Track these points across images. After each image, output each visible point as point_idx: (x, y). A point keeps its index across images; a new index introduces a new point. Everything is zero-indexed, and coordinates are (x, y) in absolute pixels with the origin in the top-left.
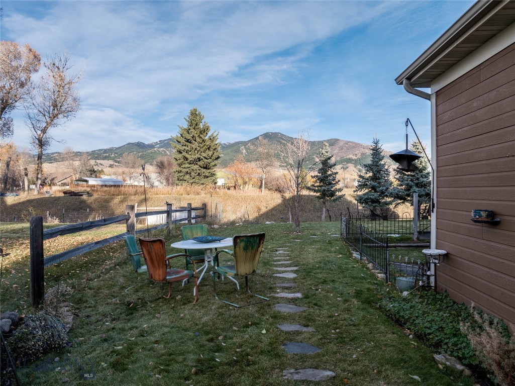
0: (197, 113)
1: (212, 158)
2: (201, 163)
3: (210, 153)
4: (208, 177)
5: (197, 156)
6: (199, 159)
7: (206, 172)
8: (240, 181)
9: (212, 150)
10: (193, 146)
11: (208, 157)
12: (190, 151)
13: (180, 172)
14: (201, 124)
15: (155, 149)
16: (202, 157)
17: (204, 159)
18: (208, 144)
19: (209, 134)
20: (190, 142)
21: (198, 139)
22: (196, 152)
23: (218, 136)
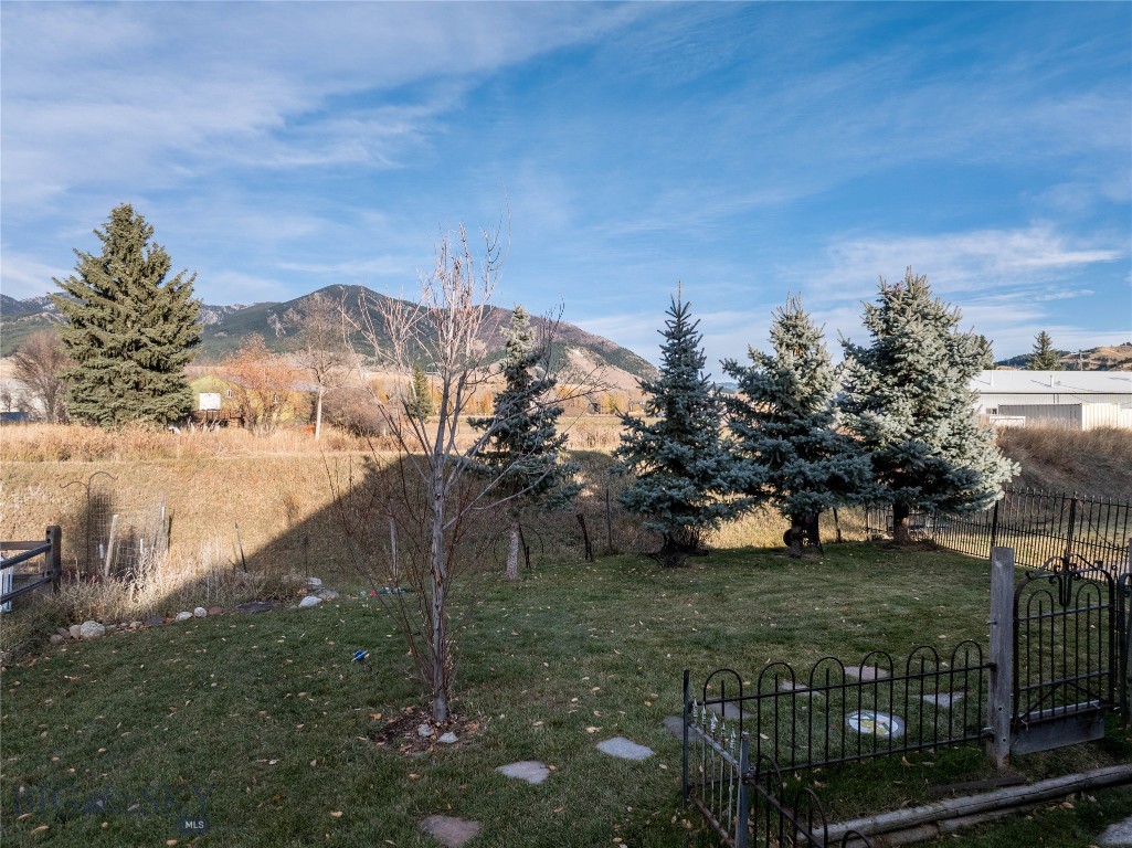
0: (133, 218)
1: (177, 342)
2: (142, 355)
3: (170, 328)
4: (163, 393)
5: (132, 335)
6: (137, 345)
7: (159, 380)
8: (255, 403)
9: (175, 320)
10: (121, 308)
11: (163, 340)
12: (111, 322)
13: (79, 378)
14: (144, 250)
15: (44, 315)
16: (144, 339)
17: (150, 344)
18: (162, 302)
19: (169, 277)
20: (113, 298)
21: (133, 290)
22: (129, 324)
23: (194, 285)
